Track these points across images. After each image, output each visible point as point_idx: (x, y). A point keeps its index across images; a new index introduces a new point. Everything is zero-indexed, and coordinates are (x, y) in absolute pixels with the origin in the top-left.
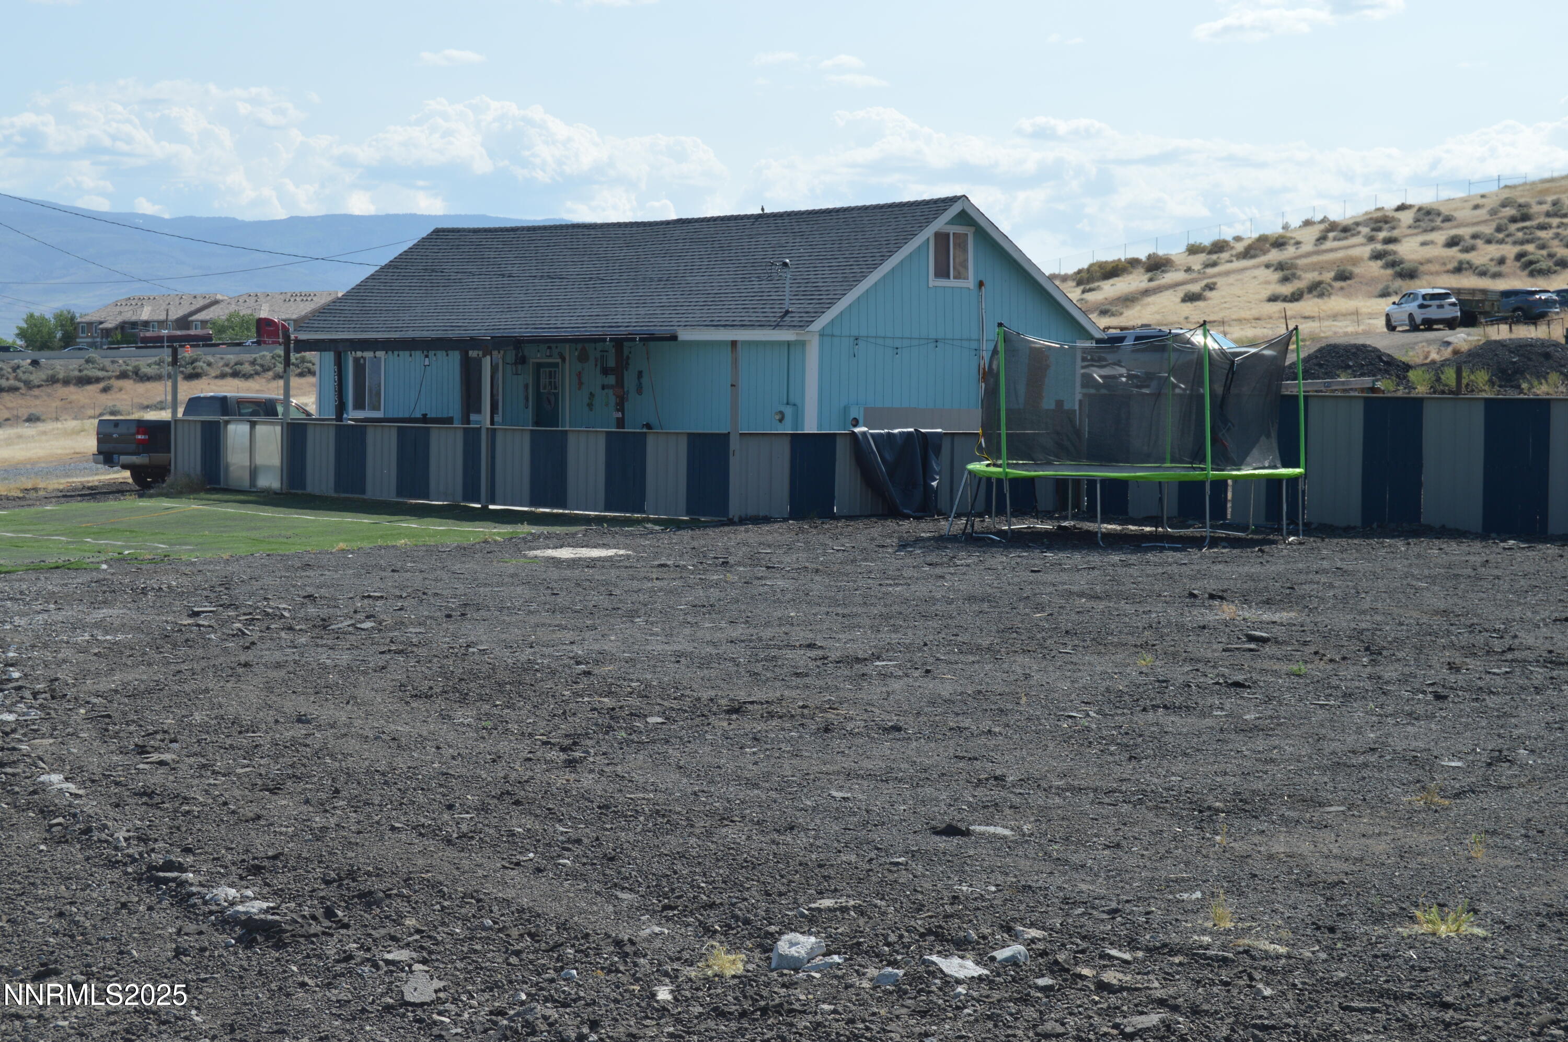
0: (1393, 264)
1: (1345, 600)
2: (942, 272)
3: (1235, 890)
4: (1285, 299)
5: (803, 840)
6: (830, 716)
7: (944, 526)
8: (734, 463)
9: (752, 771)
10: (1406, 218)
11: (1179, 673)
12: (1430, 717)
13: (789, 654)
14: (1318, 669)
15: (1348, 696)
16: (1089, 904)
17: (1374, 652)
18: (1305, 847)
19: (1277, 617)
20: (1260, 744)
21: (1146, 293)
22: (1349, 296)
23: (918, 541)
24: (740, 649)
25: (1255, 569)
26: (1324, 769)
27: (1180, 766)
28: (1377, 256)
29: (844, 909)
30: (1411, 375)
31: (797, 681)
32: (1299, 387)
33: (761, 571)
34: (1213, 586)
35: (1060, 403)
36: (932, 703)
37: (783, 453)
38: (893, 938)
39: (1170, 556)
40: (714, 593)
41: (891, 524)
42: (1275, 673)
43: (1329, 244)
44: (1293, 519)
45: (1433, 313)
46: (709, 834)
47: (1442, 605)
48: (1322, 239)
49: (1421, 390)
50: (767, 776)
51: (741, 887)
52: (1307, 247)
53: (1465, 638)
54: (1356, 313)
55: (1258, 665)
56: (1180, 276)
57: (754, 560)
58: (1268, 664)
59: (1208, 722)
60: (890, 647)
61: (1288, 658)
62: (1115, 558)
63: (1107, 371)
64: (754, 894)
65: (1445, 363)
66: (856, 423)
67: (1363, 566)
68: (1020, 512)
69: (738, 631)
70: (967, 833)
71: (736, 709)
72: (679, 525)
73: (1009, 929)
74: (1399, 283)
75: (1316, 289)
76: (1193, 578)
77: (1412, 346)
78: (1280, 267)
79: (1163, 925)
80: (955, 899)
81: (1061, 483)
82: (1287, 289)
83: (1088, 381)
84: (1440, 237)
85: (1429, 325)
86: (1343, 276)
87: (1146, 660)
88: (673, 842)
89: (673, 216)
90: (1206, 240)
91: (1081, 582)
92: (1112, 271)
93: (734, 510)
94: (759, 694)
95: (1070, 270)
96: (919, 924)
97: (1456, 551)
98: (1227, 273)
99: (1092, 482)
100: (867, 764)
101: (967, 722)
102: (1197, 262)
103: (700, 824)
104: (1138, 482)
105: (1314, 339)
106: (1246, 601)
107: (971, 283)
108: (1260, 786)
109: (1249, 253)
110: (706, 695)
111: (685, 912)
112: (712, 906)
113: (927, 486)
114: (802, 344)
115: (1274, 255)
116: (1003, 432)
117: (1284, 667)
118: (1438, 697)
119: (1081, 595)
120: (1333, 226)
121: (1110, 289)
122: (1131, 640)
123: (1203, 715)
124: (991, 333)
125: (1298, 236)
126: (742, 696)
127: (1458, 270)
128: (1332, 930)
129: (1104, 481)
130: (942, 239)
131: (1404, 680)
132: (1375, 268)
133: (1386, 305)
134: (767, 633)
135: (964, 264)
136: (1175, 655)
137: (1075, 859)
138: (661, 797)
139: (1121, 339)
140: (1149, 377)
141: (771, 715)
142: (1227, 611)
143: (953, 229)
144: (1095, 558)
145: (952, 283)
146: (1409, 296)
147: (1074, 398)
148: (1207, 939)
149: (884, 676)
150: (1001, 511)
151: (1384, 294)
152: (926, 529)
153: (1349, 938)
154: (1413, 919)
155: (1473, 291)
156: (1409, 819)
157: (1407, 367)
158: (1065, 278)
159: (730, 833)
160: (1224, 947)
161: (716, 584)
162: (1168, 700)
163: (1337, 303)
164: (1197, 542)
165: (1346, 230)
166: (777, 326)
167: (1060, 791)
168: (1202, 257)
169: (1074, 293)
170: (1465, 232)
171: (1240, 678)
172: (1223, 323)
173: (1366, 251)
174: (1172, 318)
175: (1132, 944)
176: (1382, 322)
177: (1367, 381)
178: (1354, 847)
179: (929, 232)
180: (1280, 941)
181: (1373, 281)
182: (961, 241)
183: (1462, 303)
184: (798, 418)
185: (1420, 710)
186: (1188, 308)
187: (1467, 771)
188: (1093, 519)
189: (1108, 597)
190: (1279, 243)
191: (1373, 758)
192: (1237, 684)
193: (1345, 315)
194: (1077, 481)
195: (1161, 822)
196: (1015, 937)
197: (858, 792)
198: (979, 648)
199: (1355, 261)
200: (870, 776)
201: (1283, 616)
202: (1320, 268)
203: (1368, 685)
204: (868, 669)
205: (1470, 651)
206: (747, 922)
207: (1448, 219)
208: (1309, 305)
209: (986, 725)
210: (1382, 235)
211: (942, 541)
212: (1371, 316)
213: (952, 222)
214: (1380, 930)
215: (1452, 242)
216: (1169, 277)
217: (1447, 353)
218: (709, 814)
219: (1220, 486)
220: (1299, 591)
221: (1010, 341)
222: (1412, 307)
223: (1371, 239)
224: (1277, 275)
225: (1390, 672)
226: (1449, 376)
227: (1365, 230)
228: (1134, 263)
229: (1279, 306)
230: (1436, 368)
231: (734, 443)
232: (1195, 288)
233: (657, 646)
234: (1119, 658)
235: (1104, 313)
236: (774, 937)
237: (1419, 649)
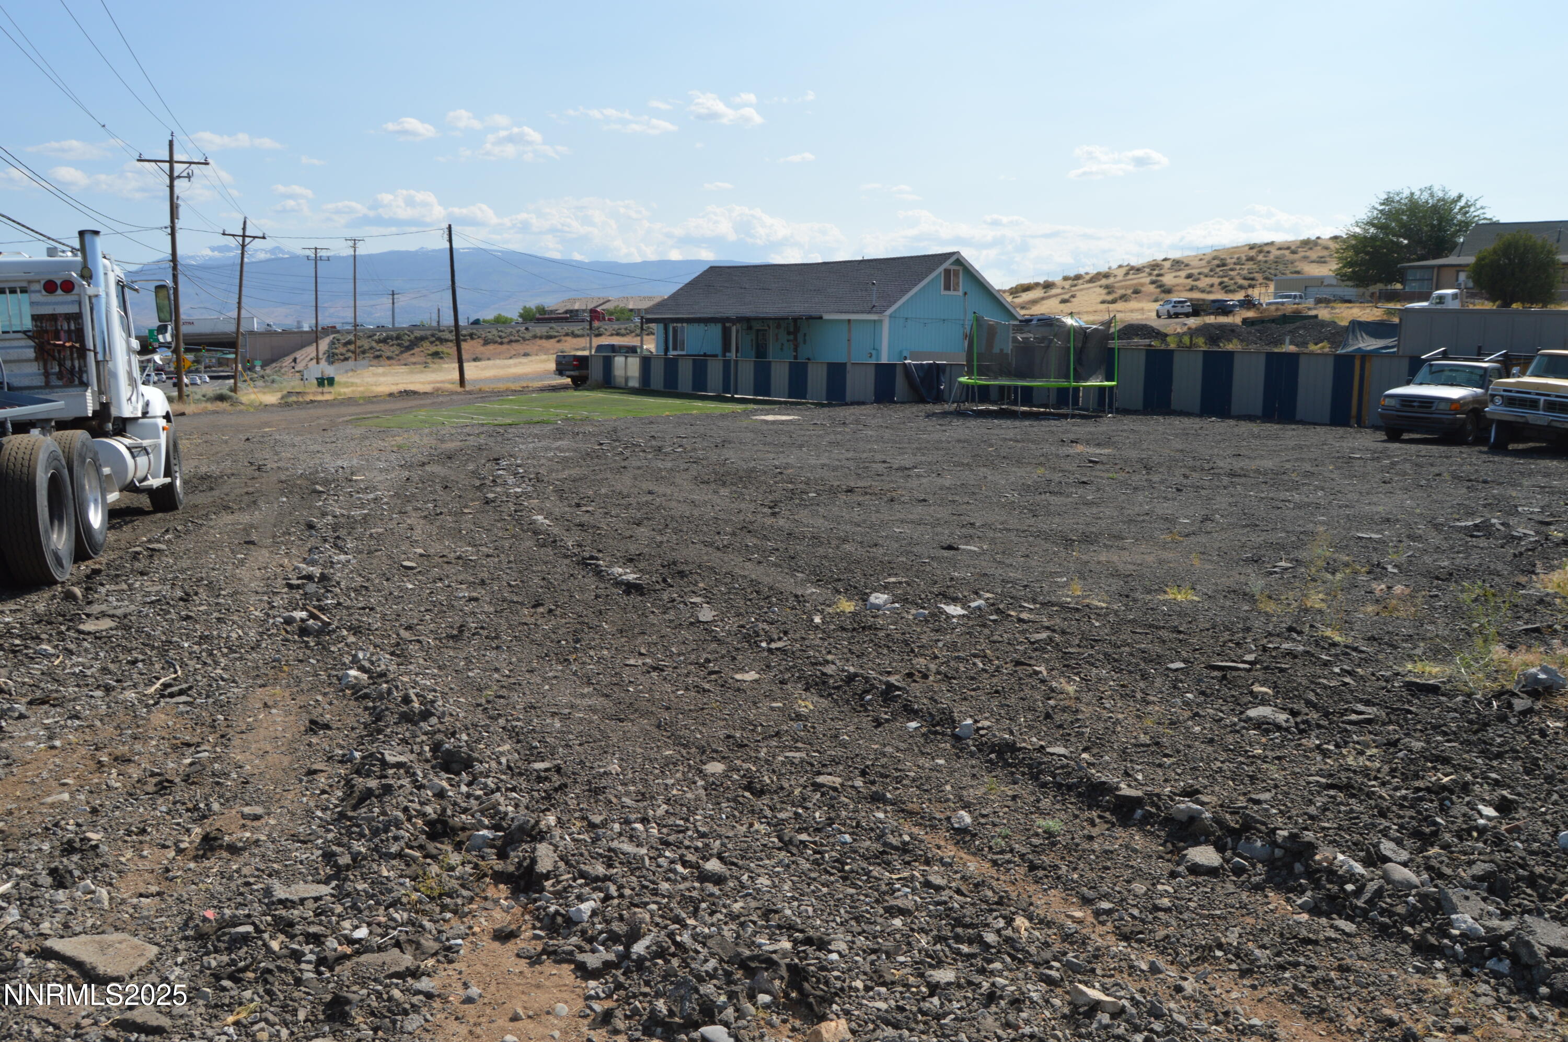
0: (1160, 286)
1: (1134, 444)
2: (947, 288)
3: (1082, 577)
4: (1109, 302)
5: (881, 551)
6: (894, 494)
7: (946, 407)
8: (849, 377)
9: (857, 519)
10: (1167, 264)
11: (1057, 477)
12: (1174, 499)
13: (874, 465)
14: (1121, 476)
15: (1136, 489)
16: (1014, 583)
17: (1148, 468)
18: (1115, 558)
19: (1102, 452)
20: (1094, 510)
21: (1043, 299)
22: (1139, 301)
23: (934, 414)
24: (851, 462)
25: (1093, 429)
26: (1124, 522)
27: (1057, 520)
28: (1153, 282)
29: (900, 583)
30: (1168, 339)
31: (878, 478)
32: (1115, 344)
33: (861, 427)
34: (1072, 436)
35: (1002, 350)
36: (941, 489)
37: (871, 374)
38: (923, 596)
39: (1053, 422)
40: (839, 437)
41: (921, 406)
42: (1101, 478)
43: (1130, 277)
44: (1110, 406)
45: (1179, 310)
46: (838, 547)
47: (1180, 447)
48: (1127, 274)
49: (1173, 346)
50: (865, 521)
51: (852, 571)
52: (1120, 278)
53: (1191, 463)
54: (1142, 309)
55: (1094, 473)
56: (1059, 291)
57: (857, 422)
58: (1098, 473)
59: (1070, 499)
60: (921, 463)
61: (1108, 471)
62: (1027, 423)
63: (1024, 335)
64: (859, 575)
65: (1184, 334)
66: (905, 358)
67: (1143, 428)
68: (982, 401)
69: (850, 455)
70: (957, 549)
71: (850, 491)
72: (823, 405)
73: (977, 593)
74: (1163, 295)
75: (1124, 298)
76: (1063, 433)
77: (1168, 325)
78: (1107, 287)
79: (1048, 593)
80: (952, 579)
81: (1001, 387)
82: (1110, 298)
83: (1015, 340)
84: (1183, 274)
85: (1177, 315)
86: (1136, 292)
87: (1041, 471)
88: (821, 551)
89: (820, 261)
90: (1072, 274)
91: (1011, 434)
92: (1027, 288)
93: (848, 399)
94: (860, 484)
95: (1007, 287)
96: (935, 590)
97: (1187, 422)
98: (1081, 290)
99: (1016, 387)
100: (911, 516)
101: (957, 498)
102: (1067, 284)
103: (834, 543)
104: (1038, 388)
105: (1122, 321)
106: (1088, 443)
107: (960, 293)
108: (1094, 530)
109: (1092, 280)
110: (836, 483)
111: (827, 583)
112: (839, 580)
113: (939, 388)
114: (881, 321)
115: (1104, 282)
116: (975, 363)
117: (1106, 475)
118: (1178, 490)
119: (1011, 440)
120: (1132, 268)
121: (1026, 297)
122: (1034, 461)
123: (1068, 496)
124: (970, 316)
125: (1115, 272)
126: (852, 484)
127: (1191, 289)
128: (1127, 596)
129: (1023, 387)
130: (947, 272)
131: (1162, 482)
132: (1152, 288)
133: (1156, 306)
134: (865, 455)
135: (958, 284)
136: (1054, 468)
137: (1007, 561)
138: (816, 530)
139: (1031, 320)
140: (1043, 339)
141: (866, 493)
142: (1080, 448)
143: (953, 268)
144: (1017, 423)
145: (952, 293)
146: (1168, 302)
147: (1009, 348)
148: (1069, 600)
149: (919, 476)
150: (973, 401)
151: (1156, 301)
152: (938, 408)
153: (1135, 600)
154: (1165, 592)
155: (1198, 300)
156: (1164, 546)
157: (1166, 335)
158: (1004, 291)
159: (847, 547)
160: (1077, 603)
161: (840, 433)
162: (1051, 489)
163: (1133, 304)
164: (1065, 416)
165: (1138, 270)
166: (869, 313)
167: (1001, 531)
168: (1070, 282)
169: (1009, 299)
170: (1195, 271)
171: (1085, 479)
172: (1079, 313)
173: (1148, 280)
174: (1055, 311)
175: (1034, 601)
176: (1154, 314)
177: (1147, 341)
178: (1138, 558)
179: (941, 269)
180: (1103, 601)
181: (1151, 294)
182: (956, 273)
183: (1193, 305)
184: (878, 357)
185: (1170, 496)
186: (1063, 306)
187: (1191, 525)
188: (1016, 404)
189: (1023, 441)
190: (1106, 276)
191: (1147, 518)
192: (1084, 483)
193: (1137, 310)
194: (1009, 387)
195: (1048, 545)
196: (980, 597)
197: (907, 529)
198: (963, 464)
199: (1142, 285)
200: (912, 522)
201: (1106, 451)
202: (1126, 288)
203: (1145, 484)
204: (911, 473)
205: (1193, 469)
206: (855, 588)
207: (1187, 265)
208: (1120, 306)
209: (966, 499)
210: (1155, 272)
211: (945, 414)
212: (1150, 311)
213: (952, 264)
214: (1149, 597)
215: (1189, 276)
216: (1054, 291)
217: (1185, 329)
218: (839, 538)
219: (1076, 389)
220: (1113, 440)
221: (979, 320)
222: (1169, 307)
223: (1150, 274)
224: (1105, 291)
225: (1156, 478)
226: (1186, 340)
227: (1147, 270)
228: (1037, 285)
229: (1105, 306)
230: (1180, 336)
231: (849, 367)
232: (1066, 297)
233: (813, 461)
234: (1028, 469)
235: (1023, 308)
236: (868, 595)
237: (1170, 468)
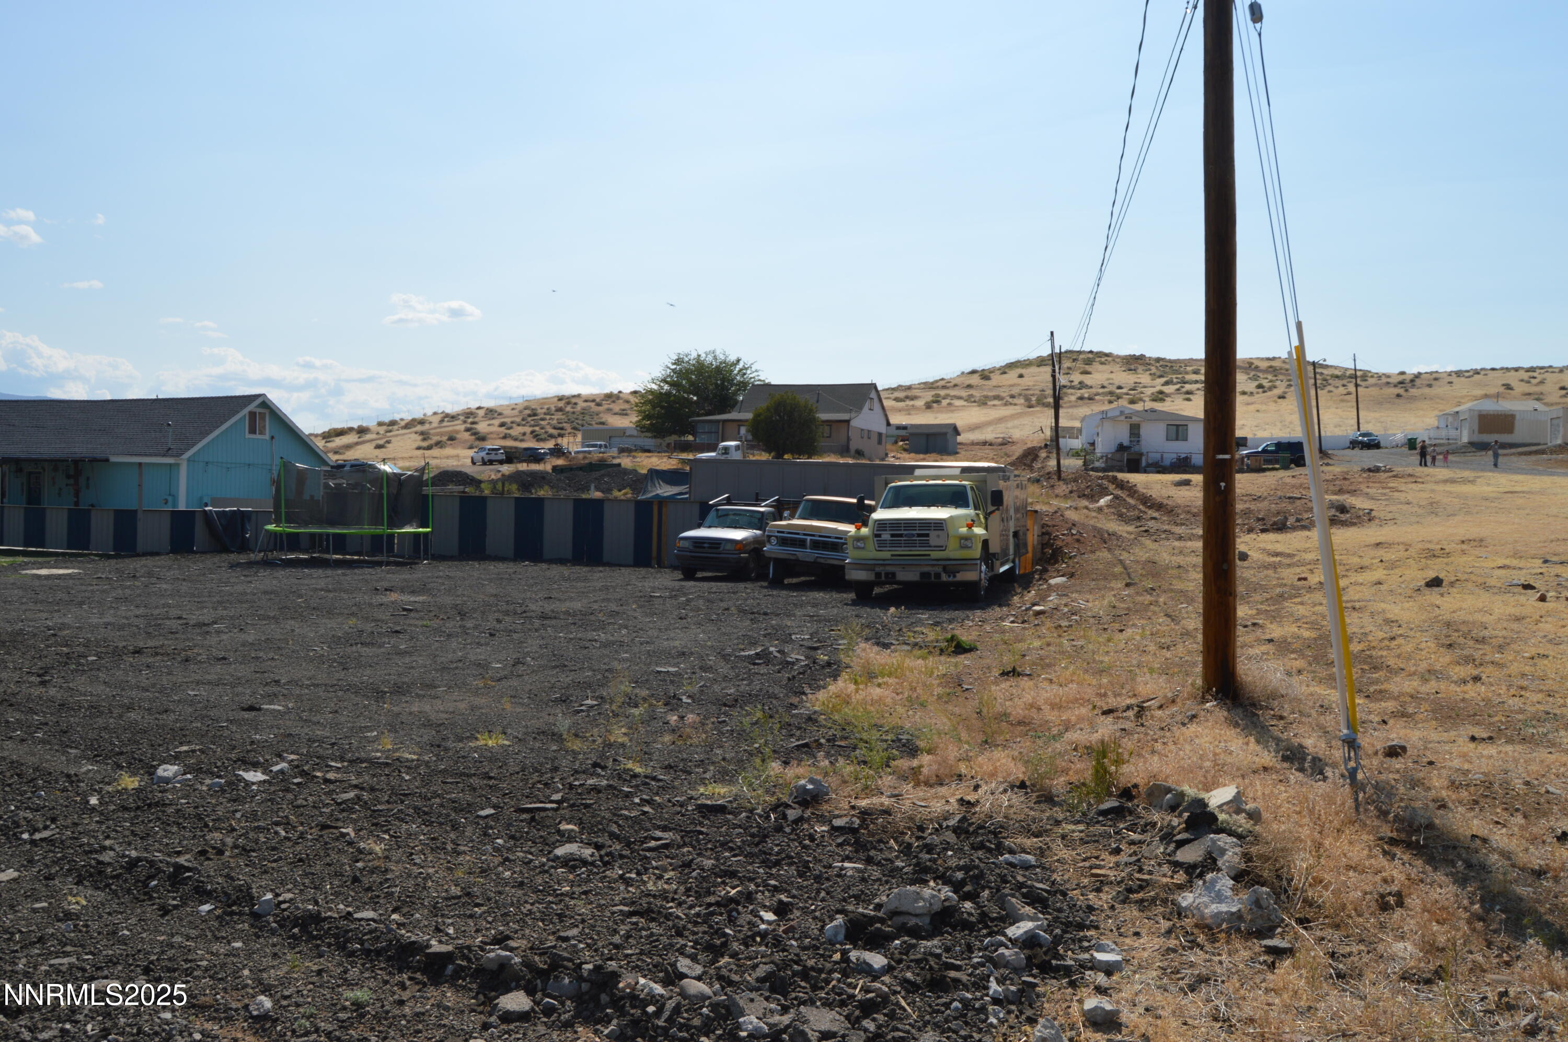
0: (475, 434)
1: (450, 590)
2: (253, 431)
3: (393, 729)
4: (424, 449)
5: (172, 717)
6: (189, 653)
7: (252, 556)
8: (140, 526)
9: (145, 683)
10: (481, 413)
11: (369, 627)
12: (487, 644)
13: (168, 622)
14: (435, 623)
15: (449, 636)
16: (321, 741)
17: (462, 615)
18: (427, 708)
19: (417, 599)
20: (407, 660)
21: (357, 444)
22: (454, 448)
23: (238, 565)
24: (141, 620)
25: (407, 576)
26: (437, 670)
27: (368, 672)
28: (467, 430)
29: (194, 751)
30: (483, 485)
31: (170, 636)
32: (429, 490)
33: (154, 580)
34: (386, 584)
35: (312, 497)
36: (243, 645)
37: (166, 522)
38: (219, 764)
39: (367, 571)
40: (128, 592)
41: (224, 556)
42: (416, 626)
43: (445, 424)
44: (426, 552)
45: (493, 457)
46: (121, 716)
47: (494, 592)
48: (442, 421)
49: (487, 492)
50: (154, 685)
51: (137, 743)
52: (435, 425)
53: (505, 607)
54: (458, 456)
55: (408, 622)
56: (373, 436)
57: (150, 574)
58: (412, 622)
59: (383, 650)
60: (222, 618)
61: (422, 619)
62: (340, 572)
63: (337, 481)
64: (145, 747)
65: (498, 480)
66: (206, 505)
67: (459, 574)
68: (292, 550)
69: (140, 611)
70: (259, 709)
71: (138, 652)
72: (109, 557)
73: (280, 756)
74: (477, 443)
75: (439, 444)
76: (377, 581)
77: (483, 472)
78: (422, 433)
79: (358, 749)
80: (252, 743)
81: (312, 536)
82: (425, 444)
83: (327, 486)
84: (497, 422)
85: (491, 462)
86: (451, 439)
87: (352, 621)
88: (100, 721)
89: (109, 398)
90: (387, 419)
91: (322, 583)
92: (340, 433)
93: (140, 548)
94: (150, 643)
95: (319, 431)
96: (233, 756)
97: (501, 567)
98: (397, 436)
99: (328, 535)
100: (208, 677)
101: (261, 654)
102: (382, 430)
103: (116, 712)
104: (351, 535)
105: (437, 467)
106: (402, 591)
107: (267, 437)
108: (407, 680)
109: (407, 426)
110: (121, 645)
111: (105, 758)
112: (121, 753)
113: (244, 537)
114: (178, 465)
115: (419, 428)
116: (283, 510)
117: (420, 623)
118: (491, 635)
119: (322, 590)
120: (447, 415)
121: (339, 441)
122: (346, 612)
123: (380, 647)
124: (277, 461)
125: (431, 419)
126: (141, 645)
127: (505, 437)
128: (439, 746)
129: (334, 535)
130: (252, 415)
131: (476, 627)
132: (467, 435)
133: (471, 453)
134: (156, 612)
135: (264, 427)
136: (367, 618)
137: (314, 719)
138: (95, 699)
139: (343, 466)
140: (355, 486)
141: (157, 654)
142: (394, 596)
143: (258, 410)
144: (329, 572)
145: (257, 436)
146: (482, 449)
147: (320, 494)
148: (379, 754)
149: (219, 632)
150: (281, 549)
151: (471, 448)
152: (243, 559)
153: (447, 750)
154: (477, 739)
155: (511, 448)
156: (476, 692)
157: (480, 482)
158: (316, 436)
159: (132, 715)
160: (387, 758)
161: (129, 587)
162: (363, 640)
163: (449, 451)
164: (380, 564)
165: (453, 417)
166: (164, 456)
167: (308, 687)
168: (385, 428)
169: (320, 444)
170: (508, 420)
171: (398, 628)
172: (394, 459)
173: (462, 427)
174: (370, 456)
175: (342, 759)
176: (469, 461)
177: (461, 488)
178: (450, 706)
179: (246, 411)
180: (414, 753)
181: (466, 441)
182: (262, 416)
183: (506, 453)
184: (175, 503)
185: (483, 641)
186: (378, 452)
187: (502, 669)
188: (328, 553)
189: (335, 590)
190: (422, 422)
191: (460, 665)
192: (397, 632)
193: (452, 457)
194: (321, 535)
195: (357, 699)
196: (283, 759)
197: (203, 692)
198: (269, 617)
199: (457, 432)
200: (209, 683)
201: (421, 598)
202: (441, 434)
203: (459, 630)
204: (210, 629)
205: (507, 613)
206: (141, 760)
207: (500, 414)
208: (435, 452)
209: (271, 655)
210: (470, 420)
211: (250, 564)
212: (465, 457)
213: (259, 406)
214: (461, 745)
215: (502, 425)
216: (368, 437)
217: (499, 475)
218: (121, 706)
219: (391, 536)
220: (429, 586)
221: (287, 466)
222: (483, 454)
223: (465, 422)
224: (421, 437)
225: (470, 624)
226: (499, 486)
227: (462, 418)
228: (351, 429)
229: (421, 452)
230: (493, 482)
231: (140, 515)
232: (381, 442)
233: (95, 620)
234: (339, 620)
235: (336, 453)
236: (156, 768)
237: (483, 613)
